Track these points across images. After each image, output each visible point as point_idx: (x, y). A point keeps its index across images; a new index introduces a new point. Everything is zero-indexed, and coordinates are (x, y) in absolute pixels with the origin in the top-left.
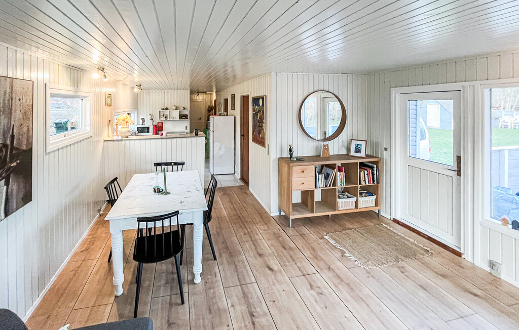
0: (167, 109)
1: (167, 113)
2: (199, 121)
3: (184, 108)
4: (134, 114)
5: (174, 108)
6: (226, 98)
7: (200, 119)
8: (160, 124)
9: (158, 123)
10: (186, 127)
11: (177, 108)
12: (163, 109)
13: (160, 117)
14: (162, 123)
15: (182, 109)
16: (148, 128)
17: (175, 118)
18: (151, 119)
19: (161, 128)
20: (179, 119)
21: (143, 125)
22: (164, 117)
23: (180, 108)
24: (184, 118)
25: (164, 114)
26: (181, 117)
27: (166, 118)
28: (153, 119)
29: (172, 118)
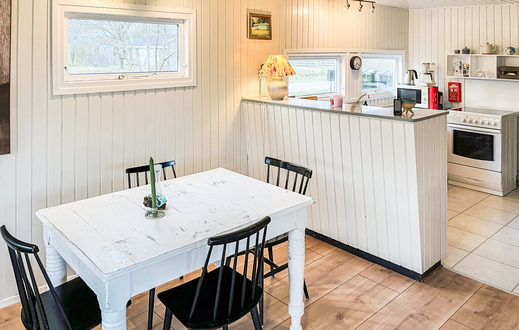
0: (467, 51)
1: (467, 60)
3: (513, 50)
4: (398, 61)
5: (485, 49)
8: (454, 86)
9: (450, 84)
11: (493, 50)
12: (458, 52)
13: (451, 70)
14: (460, 85)
15: (506, 53)
16: (419, 93)
17: (488, 74)
18: (428, 74)
19: (456, 95)
20: (498, 77)
21: (409, 84)
22: (461, 69)
23: (500, 49)
24: (513, 74)
25: (461, 62)
26: (503, 73)
27: (465, 72)
28: (431, 74)
29: (481, 74)
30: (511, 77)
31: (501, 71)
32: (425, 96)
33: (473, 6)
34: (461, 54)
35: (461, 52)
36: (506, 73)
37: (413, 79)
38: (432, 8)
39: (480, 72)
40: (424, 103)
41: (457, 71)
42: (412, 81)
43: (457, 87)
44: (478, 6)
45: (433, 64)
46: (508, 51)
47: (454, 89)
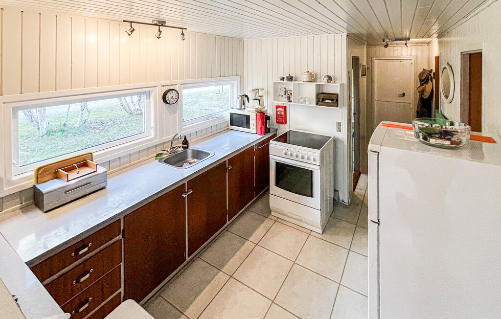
0: (290, 79)
1: (290, 86)
2: (402, 100)
3: (330, 78)
4: (233, 86)
5: (305, 77)
6: (473, 48)
7: (404, 95)
8: (280, 109)
9: (277, 107)
10: (339, 124)
11: (313, 78)
12: (283, 79)
13: (276, 95)
14: (285, 108)
15: (323, 81)
16: (248, 118)
17: (308, 101)
18: (256, 99)
19: (283, 118)
20: (317, 104)
21: (241, 109)
22: (285, 95)
23: (319, 76)
24: (330, 101)
25: (285, 89)
26: (321, 100)
27: (289, 98)
28: (259, 100)
29: (302, 100)
30: (328, 105)
31: (319, 98)
32: (253, 121)
33: (296, 37)
34: (285, 81)
35: (285, 79)
36: (323, 100)
37: (244, 104)
38: (262, 38)
39: (301, 98)
40: (253, 128)
41: (282, 96)
42: (243, 106)
43: (283, 110)
44: (300, 36)
45: (262, 89)
46: (326, 79)
47: (280, 112)
